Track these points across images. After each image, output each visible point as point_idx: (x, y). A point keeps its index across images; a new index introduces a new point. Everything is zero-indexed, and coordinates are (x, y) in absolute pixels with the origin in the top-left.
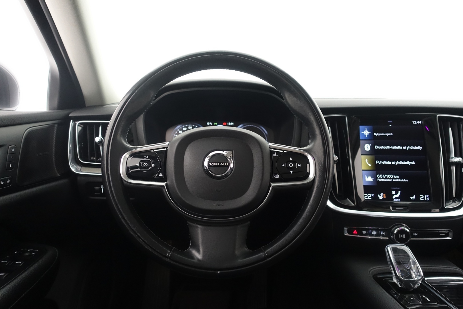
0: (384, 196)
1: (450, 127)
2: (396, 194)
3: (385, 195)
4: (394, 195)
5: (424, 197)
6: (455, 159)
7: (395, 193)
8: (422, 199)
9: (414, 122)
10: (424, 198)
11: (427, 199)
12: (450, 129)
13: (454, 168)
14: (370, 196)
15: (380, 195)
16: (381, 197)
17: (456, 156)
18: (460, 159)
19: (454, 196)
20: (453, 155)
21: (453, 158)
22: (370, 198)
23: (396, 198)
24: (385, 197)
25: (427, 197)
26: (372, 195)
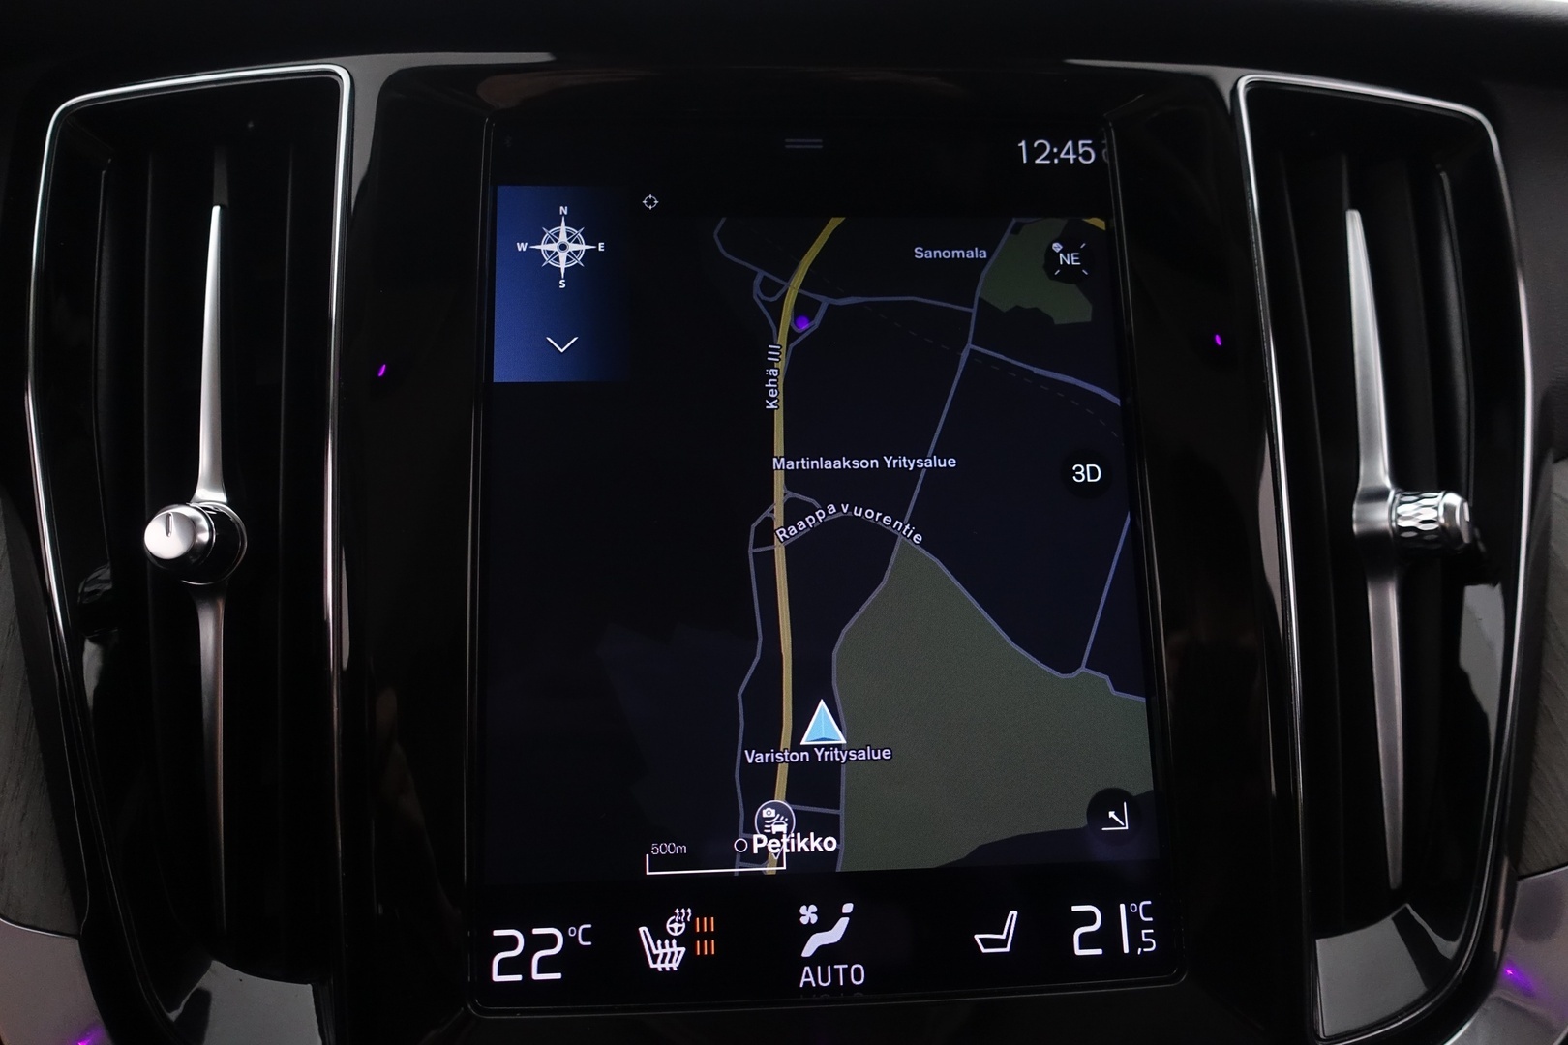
0: (702, 936)
1: (1353, 207)
2: (825, 923)
3: (709, 924)
4: (812, 929)
5: (1110, 919)
6: (1401, 509)
7: (814, 919)
8: (1087, 941)
10: (1107, 936)
11: (1135, 940)
12: (1354, 226)
13: (1385, 605)
14: (550, 941)
15: (660, 934)
16: (666, 956)
17: (1409, 479)
18: (1449, 510)
19: (1395, 875)
20: (1377, 468)
21: (1382, 495)
22: (546, 965)
23: (825, 954)
24: (707, 948)
25: (1135, 923)
26: (571, 931)
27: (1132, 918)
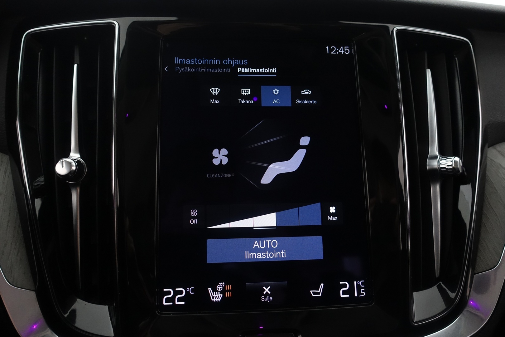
0: (228, 291)
1: (428, 68)
3: (230, 287)
5: (352, 286)
6: (441, 162)
8: (344, 293)
9: (331, 50)
10: (350, 291)
11: (359, 292)
12: (429, 74)
13: (436, 191)
14: (181, 292)
15: (215, 290)
16: (217, 297)
17: (444, 152)
18: (456, 162)
19: (437, 273)
20: (434, 149)
21: (436, 157)
24: (229, 295)
25: (359, 287)
26: (188, 289)
27: (358, 286)
